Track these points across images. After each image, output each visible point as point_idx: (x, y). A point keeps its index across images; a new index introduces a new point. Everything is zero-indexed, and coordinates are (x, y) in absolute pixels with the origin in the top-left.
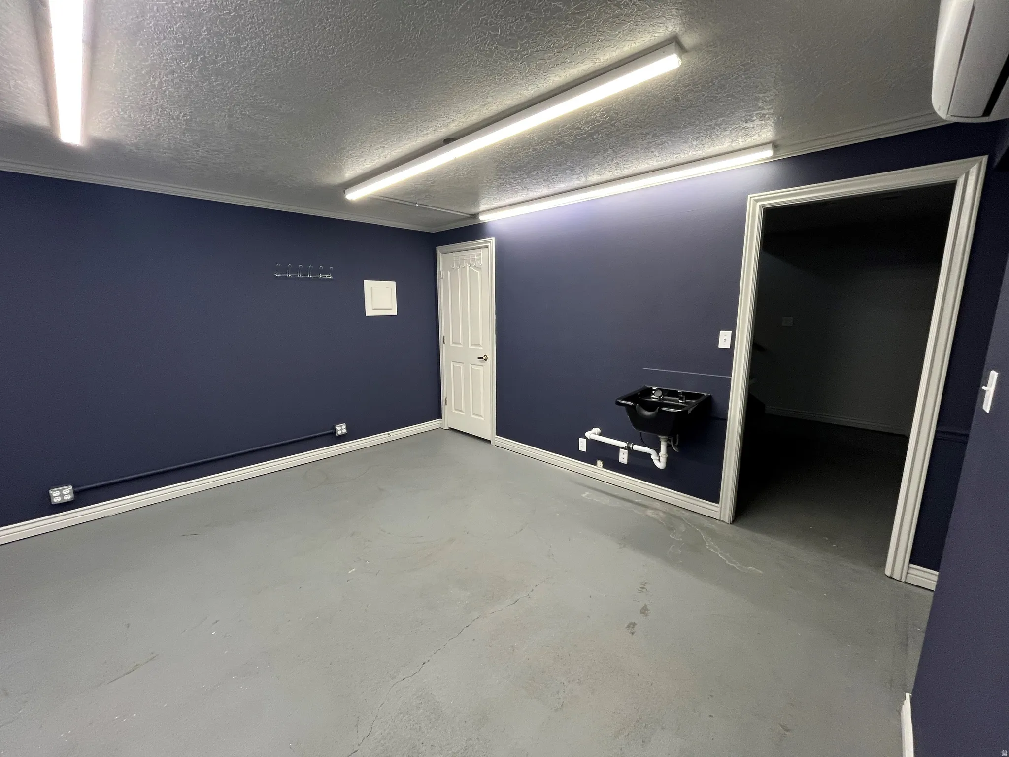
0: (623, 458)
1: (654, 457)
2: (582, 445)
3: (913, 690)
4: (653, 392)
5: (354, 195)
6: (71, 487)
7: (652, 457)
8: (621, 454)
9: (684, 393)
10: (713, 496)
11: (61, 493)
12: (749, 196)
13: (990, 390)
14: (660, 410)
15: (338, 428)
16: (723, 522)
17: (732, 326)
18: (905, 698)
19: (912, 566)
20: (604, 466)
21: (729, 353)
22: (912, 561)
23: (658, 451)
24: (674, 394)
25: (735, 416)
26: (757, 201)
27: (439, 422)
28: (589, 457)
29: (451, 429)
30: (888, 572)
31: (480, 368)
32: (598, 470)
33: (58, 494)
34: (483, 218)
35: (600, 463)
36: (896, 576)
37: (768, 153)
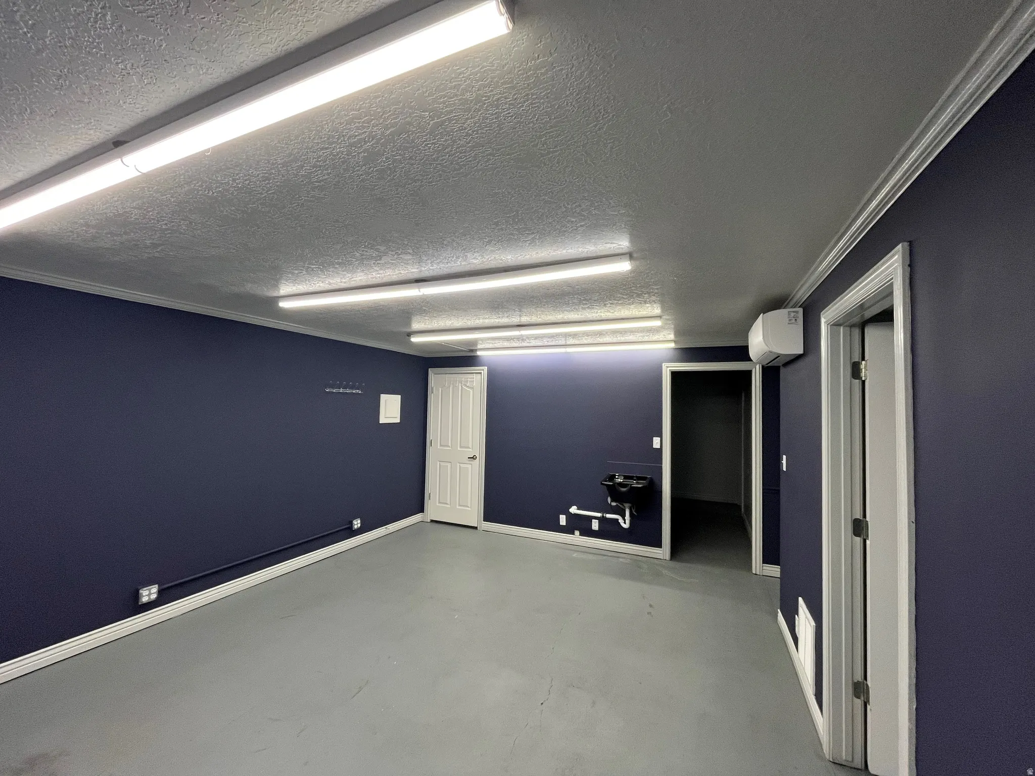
0: (595, 525)
1: (621, 521)
2: (563, 520)
3: (781, 606)
4: (617, 477)
5: (415, 339)
6: (157, 586)
7: (619, 521)
8: (593, 523)
9: (636, 477)
10: (658, 544)
11: (150, 592)
12: (663, 364)
13: (784, 462)
14: (631, 486)
15: (355, 522)
16: (665, 560)
17: (660, 435)
18: (778, 612)
19: (764, 565)
20: (581, 535)
21: (660, 450)
22: (763, 563)
23: (623, 517)
24: (631, 478)
25: (666, 490)
26: (668, 367)
27: (420, 516)
28: (568, 530)
29: (432, 521)
30: (754, 572)
31: (469, 466)
32: (576, 538)
33: (147, 593)
34: (479, 353)
35: (577, 533)
36: (758, 573)
37: (672, 345)
